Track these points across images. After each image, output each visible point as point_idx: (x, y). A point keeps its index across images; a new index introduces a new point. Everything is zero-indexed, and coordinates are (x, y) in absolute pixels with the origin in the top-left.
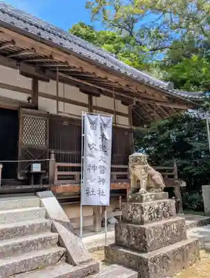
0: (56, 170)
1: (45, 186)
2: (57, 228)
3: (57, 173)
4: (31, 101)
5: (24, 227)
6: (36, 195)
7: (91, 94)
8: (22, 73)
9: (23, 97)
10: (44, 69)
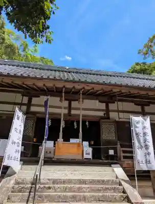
0: (122, 152)
1: (115, 161)
2: (122, 183)
3: (122, 154)
4: (106, 115)
5: (104, 180)
6: (111, 166)
7: (143, 105)
8: (100, 102)
9: (101, 114)
10: (112, 97)
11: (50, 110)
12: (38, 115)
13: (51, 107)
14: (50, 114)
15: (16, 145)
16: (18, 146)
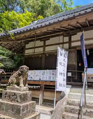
11: (86, 42)
12: (78, 48)
13: (86, 40)
14: (86, 46)
15: (63, 75)
16: (64, 76)
